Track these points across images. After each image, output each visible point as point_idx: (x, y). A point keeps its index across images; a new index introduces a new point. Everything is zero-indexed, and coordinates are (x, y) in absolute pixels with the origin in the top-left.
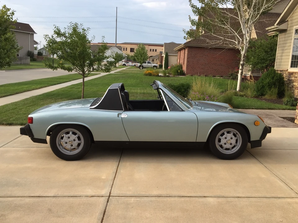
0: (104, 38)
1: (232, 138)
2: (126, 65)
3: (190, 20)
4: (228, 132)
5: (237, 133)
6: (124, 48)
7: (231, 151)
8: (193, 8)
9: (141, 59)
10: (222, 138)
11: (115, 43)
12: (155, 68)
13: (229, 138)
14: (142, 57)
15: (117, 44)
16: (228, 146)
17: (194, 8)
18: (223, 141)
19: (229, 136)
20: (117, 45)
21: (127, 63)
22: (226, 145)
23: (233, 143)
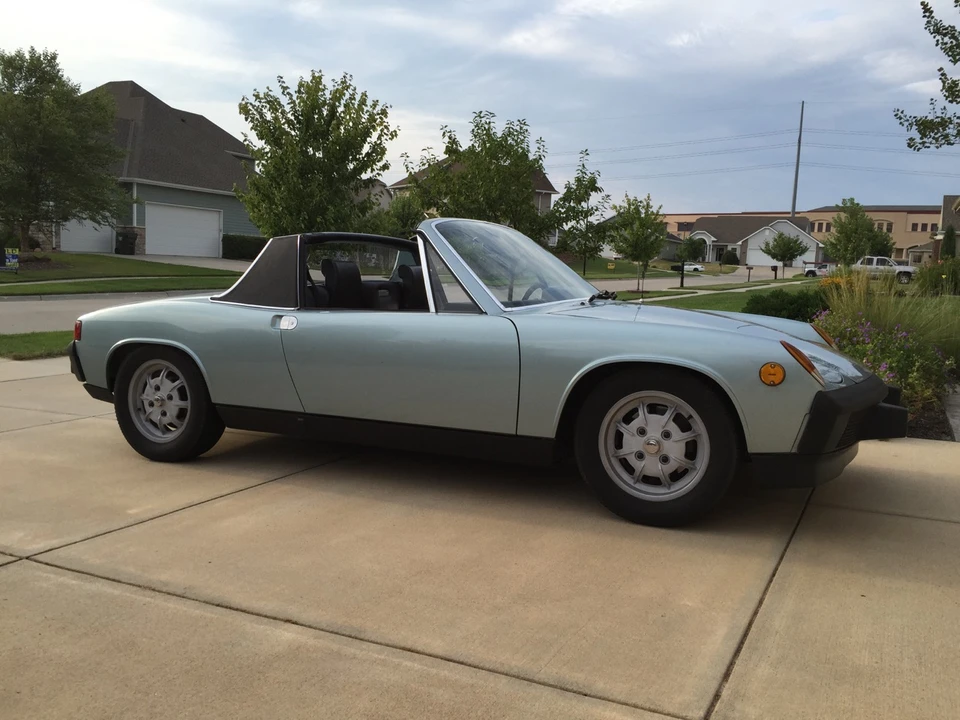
0: (586, 157)
1: (667, 435)
2: (818, 273)
3: (944, 82)
4: (654, 409)
5: (691, 417)
6: (820, 225)
7: (668, 491)
8: (939, 37)
9: (846, 250)
10: (629, 431)
11: (790, 210)
12: (904, 280)
13: (654, 434)
14: (849, 241)
15: (799, 213)
16: (652, 466)
17: (945, 35)
18: (632, 444)
19: (656, 424)
20: (796, 215)
21: (820, 268)
22: (643, 463)
23: (672, 456)
